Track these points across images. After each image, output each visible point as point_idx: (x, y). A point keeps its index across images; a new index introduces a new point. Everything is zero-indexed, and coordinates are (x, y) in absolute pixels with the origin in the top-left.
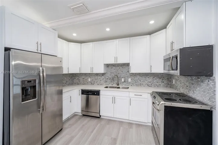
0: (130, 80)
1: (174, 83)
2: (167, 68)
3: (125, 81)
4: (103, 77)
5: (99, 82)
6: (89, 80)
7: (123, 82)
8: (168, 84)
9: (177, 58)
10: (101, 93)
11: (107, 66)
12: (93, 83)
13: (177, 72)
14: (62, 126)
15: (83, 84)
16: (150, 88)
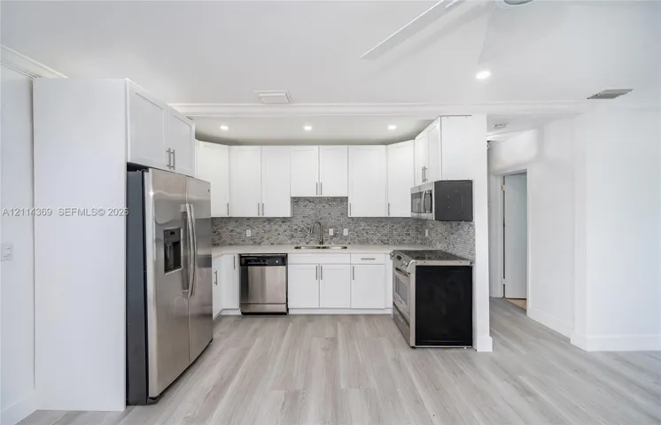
0: (346, 232)
1: (427, 235)
2: (416, 209)
3: (335, 235)
4: (284, 226)
5: (274, 238)
6: (249, 233)
7: (332, 237)
8: (417, 238)
9: (431, 195)
10: (290, 260)
11: (296, 201)
12: (258, 240)
13: (432, 216)
14: (212, 334)
15: (230, 244)
16: (385, 246)
